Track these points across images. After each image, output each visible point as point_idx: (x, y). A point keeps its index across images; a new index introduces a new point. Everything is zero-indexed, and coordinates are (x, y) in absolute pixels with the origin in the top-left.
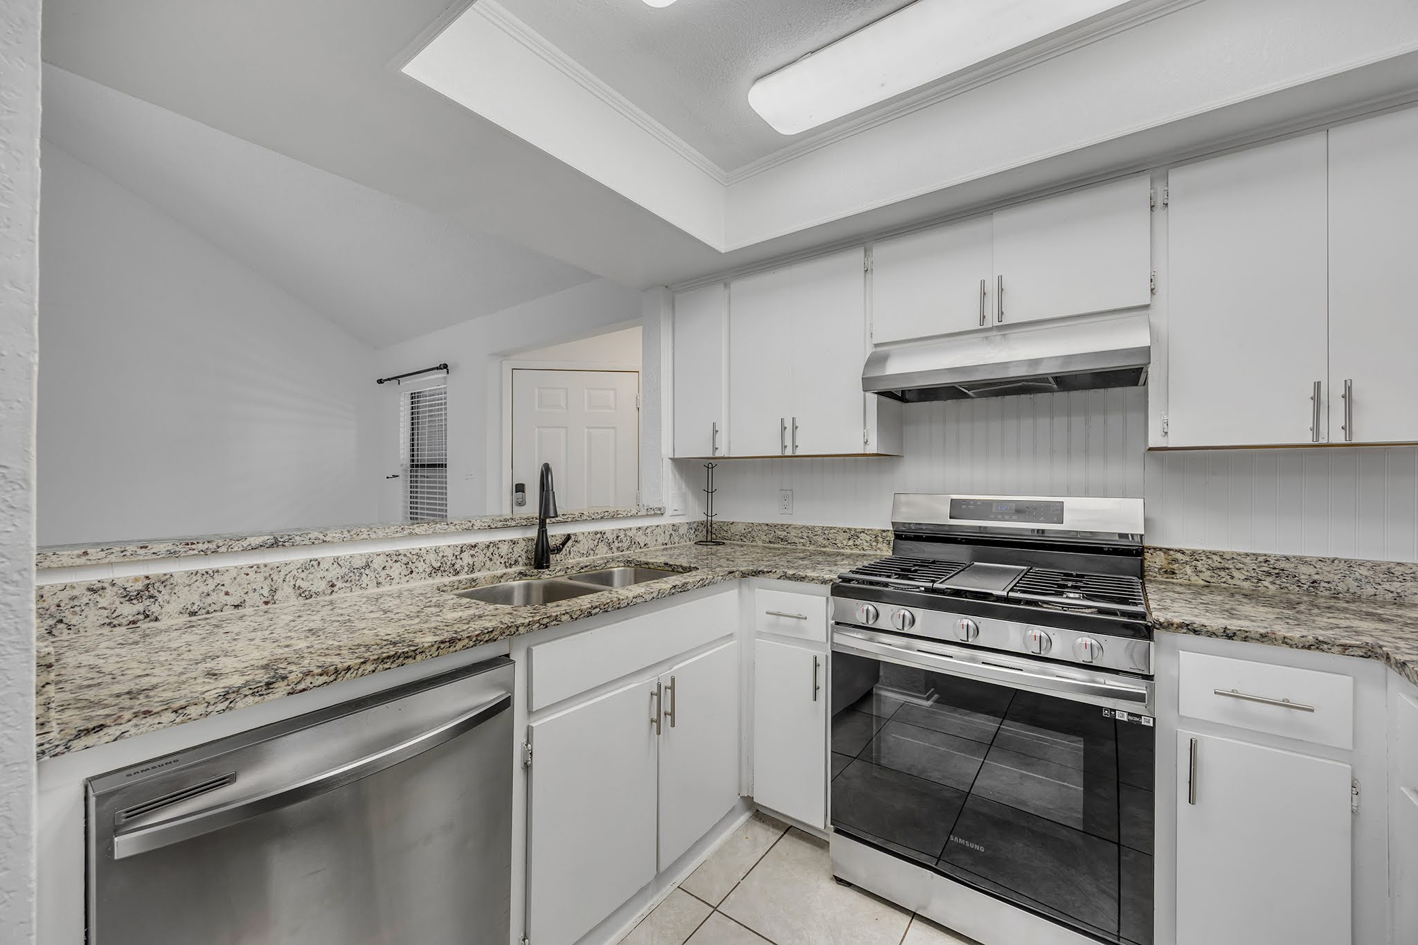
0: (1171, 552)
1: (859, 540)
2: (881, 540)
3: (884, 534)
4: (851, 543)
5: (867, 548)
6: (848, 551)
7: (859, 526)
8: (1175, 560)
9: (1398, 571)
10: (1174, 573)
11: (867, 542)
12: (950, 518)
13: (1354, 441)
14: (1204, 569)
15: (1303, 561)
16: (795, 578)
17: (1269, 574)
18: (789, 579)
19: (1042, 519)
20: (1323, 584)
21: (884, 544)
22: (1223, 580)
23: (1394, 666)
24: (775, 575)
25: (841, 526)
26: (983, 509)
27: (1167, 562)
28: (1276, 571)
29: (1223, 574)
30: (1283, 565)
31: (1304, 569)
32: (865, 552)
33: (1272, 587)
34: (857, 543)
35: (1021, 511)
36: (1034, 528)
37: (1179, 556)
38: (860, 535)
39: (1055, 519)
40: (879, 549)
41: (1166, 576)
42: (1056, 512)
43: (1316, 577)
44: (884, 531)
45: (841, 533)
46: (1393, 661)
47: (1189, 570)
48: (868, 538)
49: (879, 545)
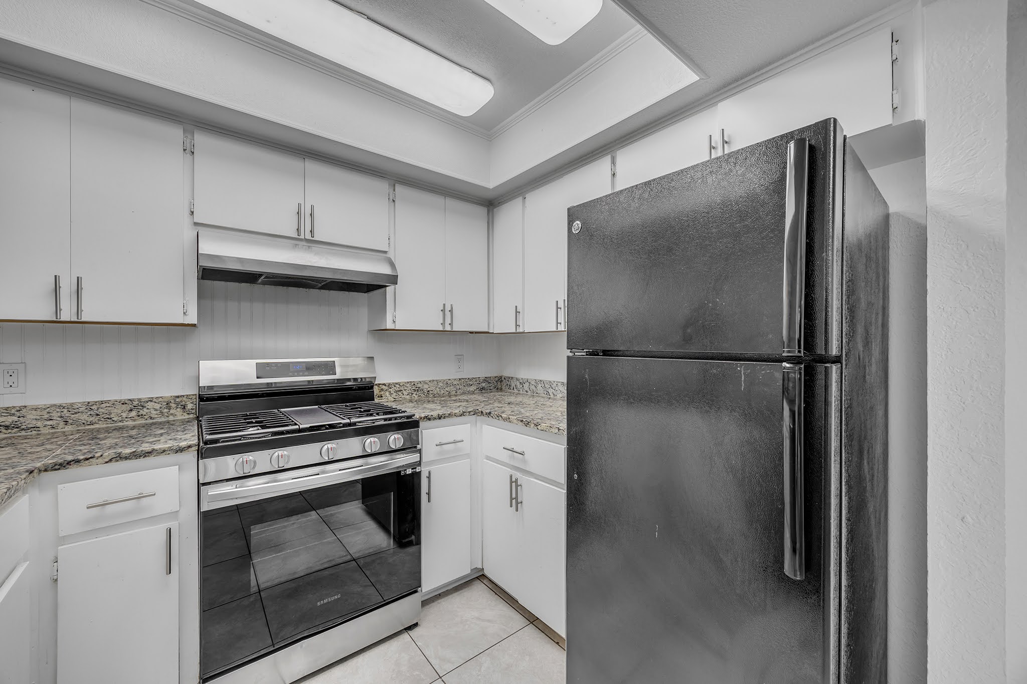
0: (381, 385)
1: (145, 409)
2: (173, 405)
3: (178, 400)
4: (134, 414)
5: (156, 416)
6: (130, 423)
7: (144, 395)
8: (382, 390)
9: (449, 382)
10: (382, 397)
11: (156, 410)
12: (258, 378)
13: (453, 330)
14: (393, 393)
15: (425, 382)
16: (135, 456)
17: (415, 390)
18: (126, 458)
19: (324, 373)
20: (431, 392)
21: (178, 409)
22: (400, 396)
23: (485, 415)
24: (100, 460)
25: (118, 398)
26: (285, 369)
27: (379, 391)
28: (417, 389)
29: (400, 393)
30: (419, 385)
31: (426, 386)
32: (154, 421)
33: (416, 396)
34: (141, 412)
35: (310, 368)
36: (309, 380)
37: (384, 387)
38: (146, 405)
39: (331, 372)
40: (172, 414)
41: (378, 399)
42: (329, 368)
43: (429, 389)
44: (178, 397)
45: (119, 406)
46: (484, 413)
47: (387, 393)
48: (157, 406)
49: (172, 411)
